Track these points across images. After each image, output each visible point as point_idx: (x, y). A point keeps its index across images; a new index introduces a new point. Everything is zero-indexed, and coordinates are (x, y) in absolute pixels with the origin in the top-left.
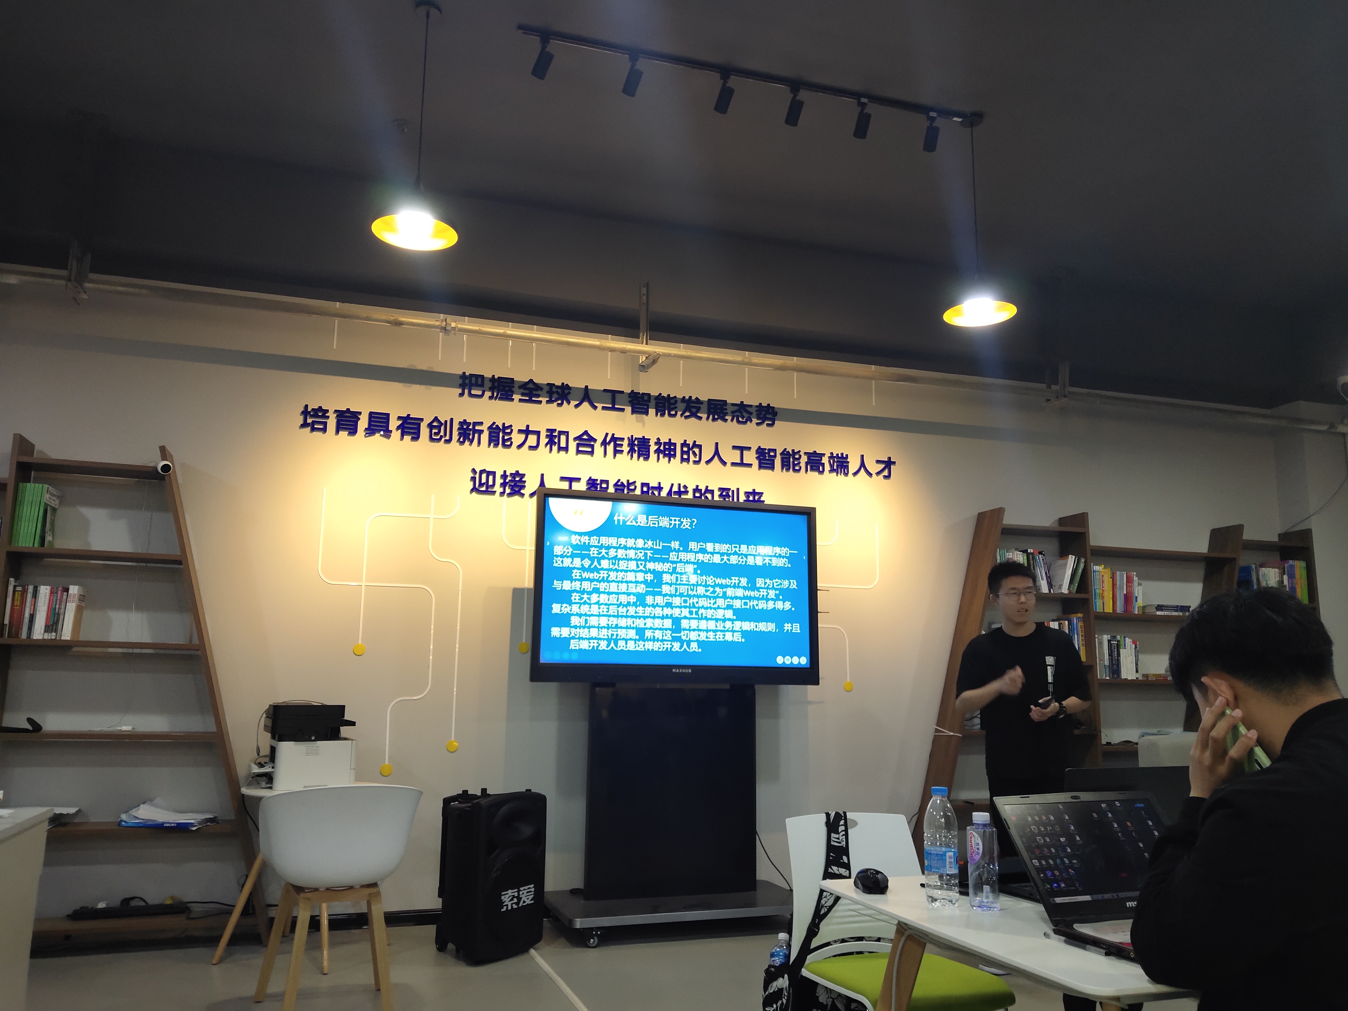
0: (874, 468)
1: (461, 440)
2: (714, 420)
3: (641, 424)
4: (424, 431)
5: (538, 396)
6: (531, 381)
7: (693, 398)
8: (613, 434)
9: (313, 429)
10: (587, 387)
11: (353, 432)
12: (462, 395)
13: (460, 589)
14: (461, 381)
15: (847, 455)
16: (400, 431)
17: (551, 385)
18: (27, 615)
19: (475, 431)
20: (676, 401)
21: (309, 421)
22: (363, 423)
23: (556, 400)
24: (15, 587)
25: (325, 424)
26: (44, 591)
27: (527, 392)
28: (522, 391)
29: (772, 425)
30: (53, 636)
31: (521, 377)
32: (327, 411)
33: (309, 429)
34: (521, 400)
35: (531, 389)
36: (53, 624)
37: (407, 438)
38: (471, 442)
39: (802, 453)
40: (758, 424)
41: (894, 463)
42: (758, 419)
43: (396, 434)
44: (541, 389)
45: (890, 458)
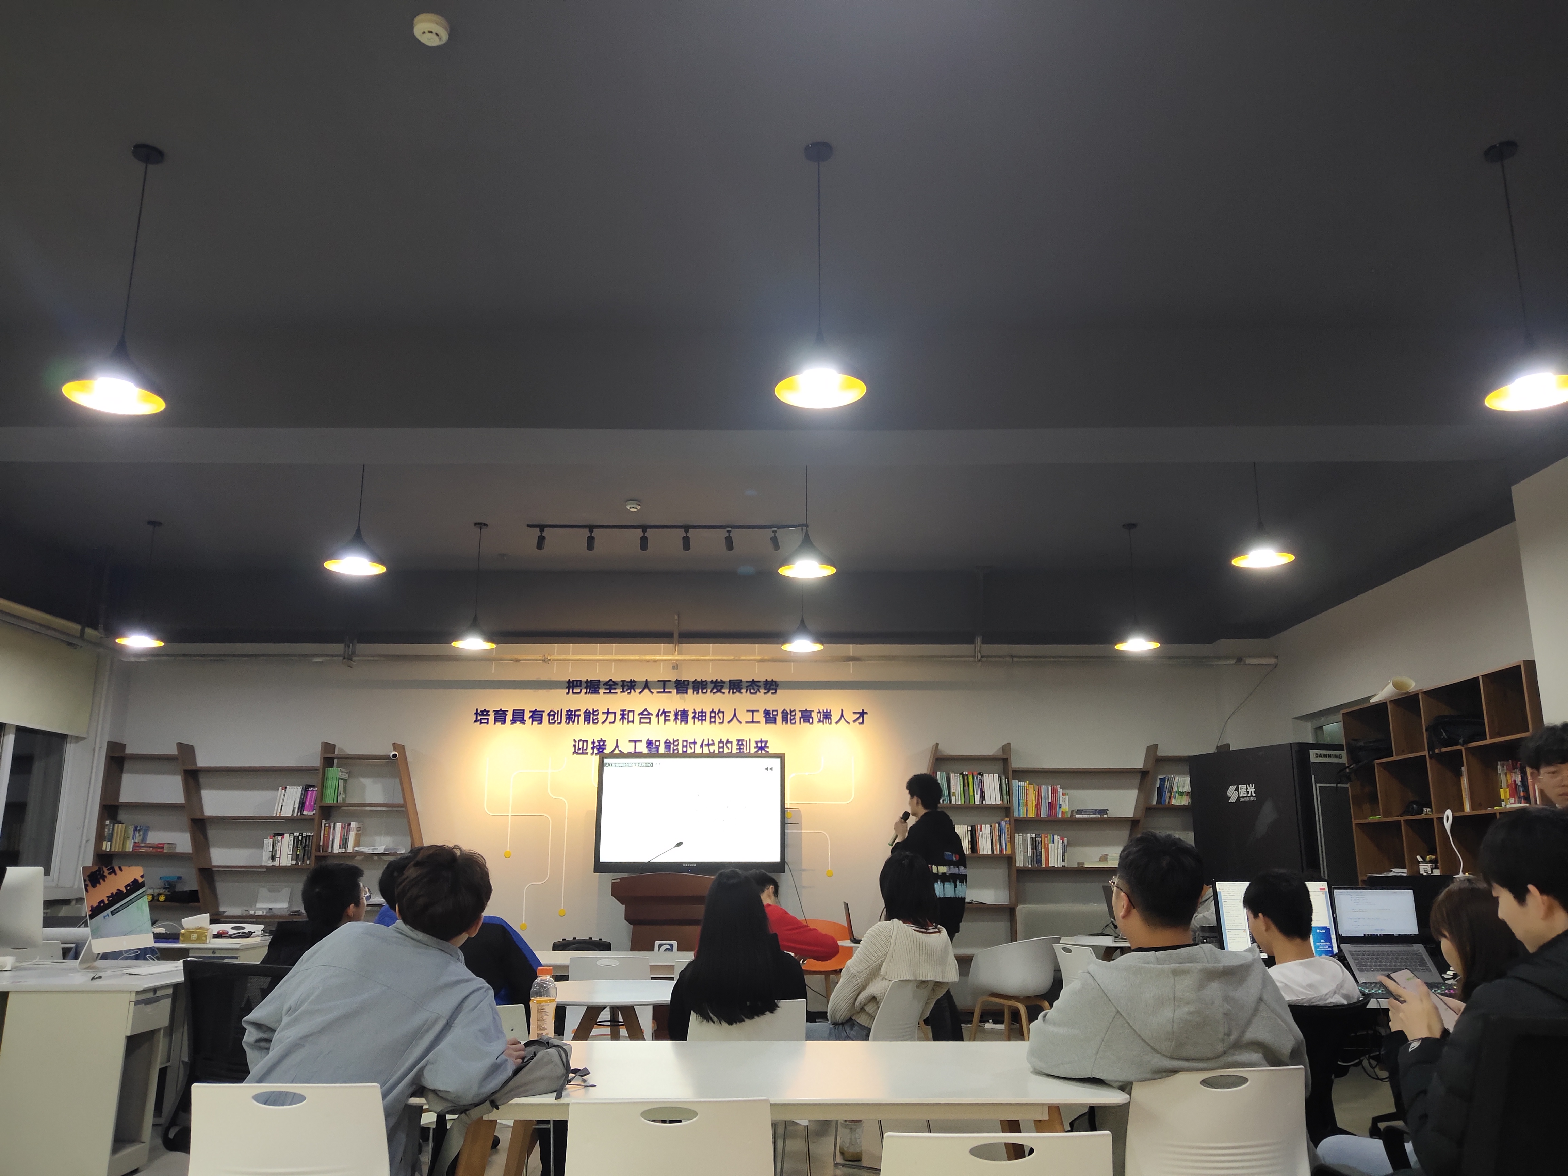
0: (852, 717)
1: (567, 722)
2: (733, 693)
3: (683, 701)
4: (545, 718)
5: (615, 689)
6: (611, 680)
7: (719, 680)
8: (664, 710)
9: (481, 723)
10: (646, 680)
11: (504, 722)
12: (568, 693)
13: (566, 815)
14: (567, 685)
15: (830, 711)
16: (531, 719)
17: (623, 681)
18: (331, 839)
19: (575, 715)
20: (707, 684)
21: (479, 718)
22: (509, 717)
23: (627, 690)
24: (325, 824)
25: (488, 719)
26: (339, 825)
27: (608, 687)
28: (605, 687)
29: (776, 693)
30: (343, 850)
31: (604, 678)
32: (489, 711)
33: (479, 722)
34: (604, 693)
35: (611, 685)
36: (344, 843)
37: (535, 723)
38: (573, 722)
39: (797, 712)
40: (765, 693)
41: (866, 713)
42: (765, 689)
43: (528, 721)
44: (617, 684)
45: (863, 710)
